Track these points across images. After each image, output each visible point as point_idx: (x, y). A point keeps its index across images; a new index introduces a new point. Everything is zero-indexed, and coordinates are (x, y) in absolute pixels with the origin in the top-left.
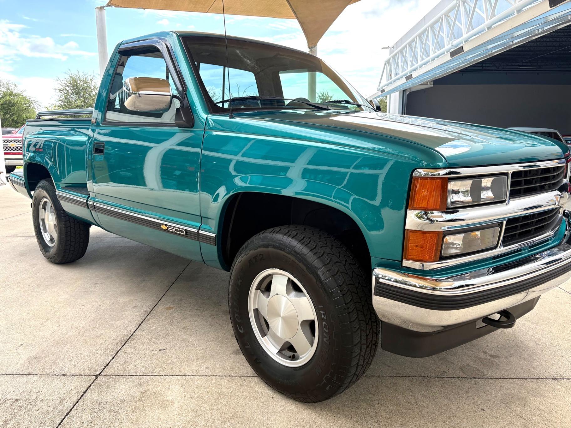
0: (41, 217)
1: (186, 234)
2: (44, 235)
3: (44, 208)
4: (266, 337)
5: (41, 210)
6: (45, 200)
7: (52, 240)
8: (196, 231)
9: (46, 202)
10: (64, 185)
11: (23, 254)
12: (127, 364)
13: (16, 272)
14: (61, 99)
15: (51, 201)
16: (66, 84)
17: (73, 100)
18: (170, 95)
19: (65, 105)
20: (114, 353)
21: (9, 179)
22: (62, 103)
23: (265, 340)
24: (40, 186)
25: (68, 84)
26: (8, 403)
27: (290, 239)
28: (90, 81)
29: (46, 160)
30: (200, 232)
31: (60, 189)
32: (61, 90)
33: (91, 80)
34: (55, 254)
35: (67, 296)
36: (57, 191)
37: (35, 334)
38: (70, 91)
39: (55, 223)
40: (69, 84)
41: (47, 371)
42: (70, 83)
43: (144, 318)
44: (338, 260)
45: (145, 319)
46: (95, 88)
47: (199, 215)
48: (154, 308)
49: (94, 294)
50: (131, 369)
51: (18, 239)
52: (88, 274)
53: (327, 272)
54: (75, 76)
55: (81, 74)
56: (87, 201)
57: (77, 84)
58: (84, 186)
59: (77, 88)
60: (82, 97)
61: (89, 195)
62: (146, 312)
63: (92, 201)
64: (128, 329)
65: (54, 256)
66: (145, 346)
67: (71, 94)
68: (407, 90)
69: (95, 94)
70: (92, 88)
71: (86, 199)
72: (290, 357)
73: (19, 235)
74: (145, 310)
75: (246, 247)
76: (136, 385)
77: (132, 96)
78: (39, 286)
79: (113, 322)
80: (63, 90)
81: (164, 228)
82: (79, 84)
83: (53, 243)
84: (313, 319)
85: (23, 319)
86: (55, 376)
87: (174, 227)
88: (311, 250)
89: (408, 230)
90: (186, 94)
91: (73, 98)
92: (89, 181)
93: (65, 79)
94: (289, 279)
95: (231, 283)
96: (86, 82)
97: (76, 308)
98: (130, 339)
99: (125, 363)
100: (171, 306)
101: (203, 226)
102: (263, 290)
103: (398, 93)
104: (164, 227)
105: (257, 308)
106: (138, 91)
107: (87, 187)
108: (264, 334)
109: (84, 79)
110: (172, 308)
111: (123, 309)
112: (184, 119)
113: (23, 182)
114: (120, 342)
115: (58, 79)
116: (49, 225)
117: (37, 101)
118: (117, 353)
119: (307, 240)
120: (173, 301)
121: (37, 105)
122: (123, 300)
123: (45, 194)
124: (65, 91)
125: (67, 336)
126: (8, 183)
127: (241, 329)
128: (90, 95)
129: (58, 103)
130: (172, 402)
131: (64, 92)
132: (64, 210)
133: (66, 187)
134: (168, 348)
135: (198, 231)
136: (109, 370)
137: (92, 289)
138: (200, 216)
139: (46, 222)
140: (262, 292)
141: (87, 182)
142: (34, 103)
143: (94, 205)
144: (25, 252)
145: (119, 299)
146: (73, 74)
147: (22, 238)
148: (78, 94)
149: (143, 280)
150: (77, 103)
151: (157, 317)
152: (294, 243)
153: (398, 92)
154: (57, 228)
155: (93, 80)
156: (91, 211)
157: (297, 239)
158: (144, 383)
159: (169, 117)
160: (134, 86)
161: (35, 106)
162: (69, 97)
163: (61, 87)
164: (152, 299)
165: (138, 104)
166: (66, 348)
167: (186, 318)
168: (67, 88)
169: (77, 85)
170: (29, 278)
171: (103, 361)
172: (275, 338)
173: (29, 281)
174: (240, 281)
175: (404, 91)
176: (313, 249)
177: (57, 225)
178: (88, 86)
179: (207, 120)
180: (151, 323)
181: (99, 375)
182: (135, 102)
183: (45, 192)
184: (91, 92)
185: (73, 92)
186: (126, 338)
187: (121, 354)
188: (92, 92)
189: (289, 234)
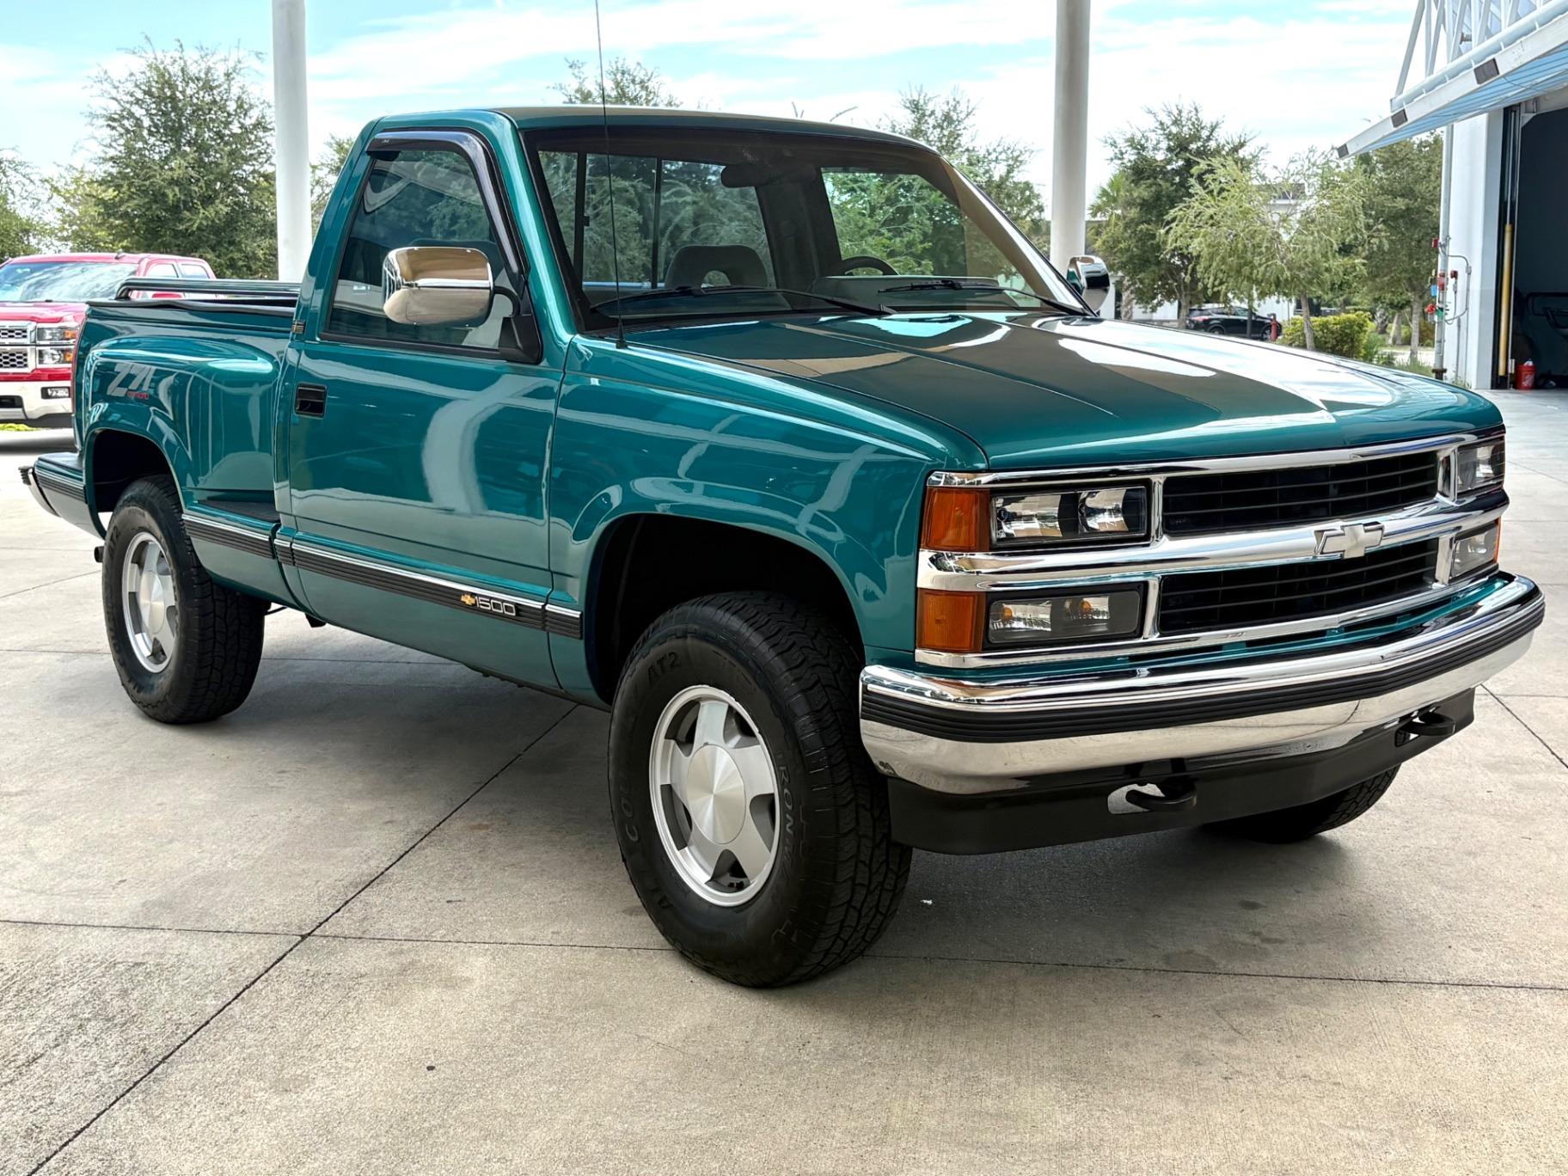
0: (128, 587)
1: (517, 614)
2: (135, 639)
3: (139, 561)
4: (686, 849)
5: (129, 568)
6: (145, 536)
7: (157, 653)
8: (538, 605)
9: (144, 544)
10: (205, 495)
11: (70, 696)
12: (372, 921)
13: (63, 740)
14: (112, 153)
15: (163, 540)
16: (132, 95)
17: (157, 157)
18: (489, 288)
19: (125, 177)
20: (339, 903)
21: (31, 476)
22: (114, 171)
23: (684, 855)
24: (132, 498)
25: (140, 95)
26: (121, 968)
27: (728, 615)
28: (222, 79)
29: (153, 423)
30: (548, 607)
31: (196, 505)
32: (114, 120)
33: (227, 75)
34: (169, 694)
35: (211, 796)
36: (185, 510)
37: (149, 864)
38: (146, 122)
39: (173, 603)
40: (145, 93)
41: (189, 925)
42: (148, 93)
43: (410, 845)
44: (823, 661)
45: (414, 847)
46: (240, 106)
47: (546, 567)
48: (438, 825)
49: (279, 793)
50: (380, 929)
51: (42, 658)
52: (259, 750)
53: (792, 682)
54: (168, 61)
55: (191, 55)
56: (273, 537)
57: (173, 93)
58: (266, 498)
59: (174, 108)
60: (189, 143)
61: (279, 521)
62: (417, 833)
63: (284, 537)
64: (373, 863)
65: (165, 700)
66: (411, 895)
67: (151, 133)
68: (1523, 107)
69: (239, 131)
70: (232, 106)
71: (269, 532)
72: (731, 885)
73: (44, 648)
74: (415, 829)
75: (645, 641)
76: (391, 954)
77: (402, 290)
78: (133, 771)
79: (334, 850)
80: (123, 117)
81: (467, 603)
82: (183, 92)
83: (158, 662)
84: (771, 792)
85: (112, 836)
86: (211, 934)
87: (491, 598)
88: (767, 639)
89: (922, 589)
90: (526, 283)
91: (158, 149)
92: (280, 484)
93: (132, 74)
94: (731, 708)
95: (613, 727)
96: (208, 87)
97: (236, 820)
98: (377, 881)
99: (365, 919)
100: (485, 823)
101: (555, 594)
102: (684, 740)
103: (1482, 119)
104: (468, 600)
105: (668, 782)
106: (414, 279)
107: (273, 502)
108: (681, 842)
109: (203, 76)
110: (487, 827)
111: (357, 827)
112: (519, 344)
113: (80, 485)
114: (353, 884)
115: (105, 78)
116: (151, 611)
117: (21, 164)
118: (347, 902)
119: (762, 619)
120: (491, 814)
121: (20, 177)
122: (354, 808)
123: (147, 519)
124: (126, 122)
125: (226, 871)
126: (26, 486)
127: (634, 835)
128: (221, 136)
129: (100, 171)
130: (468, 980)
131: (122, 126)
132: (199, 566)
133: (211, 499)
134: (469, 899)
135: (544, 606)
136: (328, 928)
137: (274, 784)
138: (549, 570)
139: (143, 601)
140: (679, 743)
141: (276, 485)
142: (10, 172)
143: (292, 550)
144: (74, 693)
145: (346, 806)
146: (160, 56)
147: (54, 657)
148: (173, 132)
149: (413, 767)
150: (171, 169)
151: (445, 843)
152: (736, 623)
153: (1485, 116)
154: (177, 618)
155: (234, 75)
156: (280, 565)
157: (741, 617)
158: (409, 951)
159: (487, 335)
160: (405, 268)
161: (14, 181)
162: (140, 145)
163: (114, 108)
164: (436, 807)
165: (415, 308)
166: (227, 891)
167: (521, 848)
168: (138, 112)
169: (173, 98)
170: (103, 753)
171: (315, 913)
172: (704, 847)
173: (104, 760)
174: (632, 720)
175: (1509, 112)
176: (771, 637)
177: (177, 607)
178: (214, 102)
179: (572, 345)
180: (431, 854)
181: (309, 934)
182: (408, 303)
183: (146, 514)
184: (227, 124)
185: (156, 126)
186: (367, 879)
187: (356, 905)
188: (230, 123)
189: (727, 607)
